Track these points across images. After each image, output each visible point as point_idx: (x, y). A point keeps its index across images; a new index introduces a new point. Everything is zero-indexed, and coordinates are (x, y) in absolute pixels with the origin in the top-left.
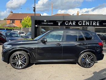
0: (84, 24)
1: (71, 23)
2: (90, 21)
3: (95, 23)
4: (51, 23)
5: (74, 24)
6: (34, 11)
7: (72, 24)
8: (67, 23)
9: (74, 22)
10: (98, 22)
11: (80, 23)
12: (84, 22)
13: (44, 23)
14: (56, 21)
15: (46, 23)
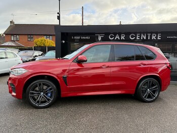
0: (138, 38)
1: (117, 37)
2: (147, 33)
3: (155, 36)
4: (87, 38)
5: (123, 38)
7: (120, 38)
8: (111, 37)
9: (122, 35)
10: (159, 34)
11: (132, 37)
12: (138, 34)
13: (75, 38)
14: (94, 34)
15: (78, 38)
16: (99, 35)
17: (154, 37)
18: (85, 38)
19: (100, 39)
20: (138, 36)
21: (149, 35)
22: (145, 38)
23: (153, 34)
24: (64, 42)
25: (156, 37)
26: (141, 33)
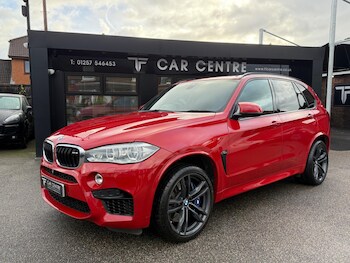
0: (210, 70)
1: (174, 65)
2: (225, 60)
3: (238, 67)
5: (184, 67)
6: (26, 11)
7: (179, 67)
8: (162, 65)
9: (182, 61)
10: (243, 64)
11: (201, 67)
12: (210, 62)
13: (79, 62)
14: (124, 56)
15: (88, 63)
16: (136, 59)
17: (235, 69)
18: (103, 64)
19: (138, 67)
20: (210, 66)
21: (228, 64)
22: (222, 70)
23: (235, 63)
24: (52, 71)
25: (240, 69)
26: (214, 60)
